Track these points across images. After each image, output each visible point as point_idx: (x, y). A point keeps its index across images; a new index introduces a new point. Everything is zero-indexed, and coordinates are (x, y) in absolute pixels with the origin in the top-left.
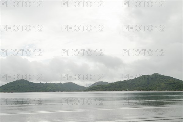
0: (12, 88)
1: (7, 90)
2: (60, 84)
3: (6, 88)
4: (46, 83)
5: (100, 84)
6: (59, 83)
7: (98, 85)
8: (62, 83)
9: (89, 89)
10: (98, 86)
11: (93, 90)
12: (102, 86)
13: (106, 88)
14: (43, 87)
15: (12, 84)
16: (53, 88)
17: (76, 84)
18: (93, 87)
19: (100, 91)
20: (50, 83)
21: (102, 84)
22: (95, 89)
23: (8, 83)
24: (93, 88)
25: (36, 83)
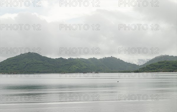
0: (15, 67)
1: (7, 69)
2: (94, 59)
3: (5, 67)
4: (70, 59)
5: (163, 60)
6: (91, 59)
7: (160, 61)
8: (96, 59)
9: (143, 68)
10: (159, 63)
11: (151, 70)
12: (168, 63)
13: (174, 67)
14: (65, 65)
15: (14, 60)
16: (82, 66)
17: (122, 61)
18: (150, 65)
19: (163, 72)
20: (78, 59)
21: (168, 60)
22: (154, 69)
23: (7, 59)
24: (151, 68)
25: (53, 59)
